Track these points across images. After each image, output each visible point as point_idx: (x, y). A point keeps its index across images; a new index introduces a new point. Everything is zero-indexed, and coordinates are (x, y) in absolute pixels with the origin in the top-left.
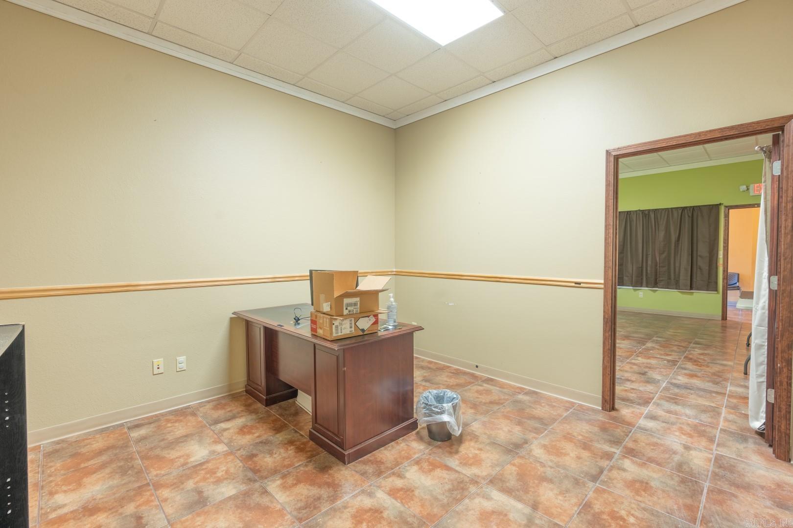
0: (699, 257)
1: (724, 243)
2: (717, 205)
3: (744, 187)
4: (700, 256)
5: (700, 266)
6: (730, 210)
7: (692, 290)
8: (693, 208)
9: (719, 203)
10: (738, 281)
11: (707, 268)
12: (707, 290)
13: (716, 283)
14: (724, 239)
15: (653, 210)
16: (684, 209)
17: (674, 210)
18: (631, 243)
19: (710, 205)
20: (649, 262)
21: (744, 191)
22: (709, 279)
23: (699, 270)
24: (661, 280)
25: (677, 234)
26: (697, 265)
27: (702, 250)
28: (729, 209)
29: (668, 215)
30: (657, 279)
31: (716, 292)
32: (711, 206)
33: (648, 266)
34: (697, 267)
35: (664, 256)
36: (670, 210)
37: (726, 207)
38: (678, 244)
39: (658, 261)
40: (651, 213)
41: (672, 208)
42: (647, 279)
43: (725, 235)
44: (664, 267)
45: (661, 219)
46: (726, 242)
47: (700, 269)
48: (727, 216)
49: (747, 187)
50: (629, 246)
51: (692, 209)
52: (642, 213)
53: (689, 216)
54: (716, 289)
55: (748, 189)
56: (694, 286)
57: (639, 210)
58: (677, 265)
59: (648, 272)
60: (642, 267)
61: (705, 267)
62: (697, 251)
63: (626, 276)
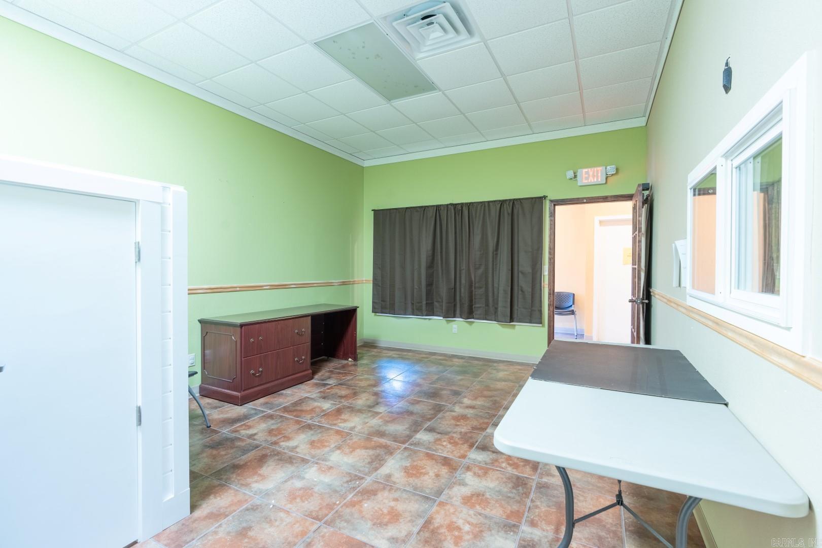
0: (520, 274)
1: (550, 253)
2: (541, 198)
3: (570, 174)
4: (522, 273)
5: (522, 287)
6: (556, 207)
7: (513, 322)
8: (514, 202)
9: (542, 195)
10: (574, 303)
11: (530, 290)
12: (530, 322)
13: (540, 312)
14: (550, 248)
15: (466, 204)
16: (502, 202)
17: (491, 204)
18: (441, 252)
19: (532, 198)
20: (463, 281)
21: (571, 179)
22: (532, 306)
23: (520, 292)
24: (477, 307)
25: (495, 240)
26: (518, 286)
27: (524, 264)
28: (555, 205)
29: (484, 210)
30: (472, 305)
31: (541, 325)
32: (534, 199)
33: (462, 286)
34: (518, 289)
35: (480, 271)
36: (486, 204)
37: (551, 201)
38: (497, 254)
39: (473, 280)
40: (464, 208)
41: (489, 202)
42: (460, 305)
43: (550, 242)
44: (481, 288)
45: (476, 217)
46: (552, 253)
47: (522, 291)
48: (553, 214)
49: (574, 173)
50: (439, 257)
51: (511, 203)
52: (454, 209)
53: (508, 214)
54: (540, 322)
55: (575, 176)
56: (515, 316)
57: (451, 204)
58: (496, 285)
59: (462, 295)
60: (455, 288)
61: (527, 289)
62: (518, 265)
63: (436, 302)
